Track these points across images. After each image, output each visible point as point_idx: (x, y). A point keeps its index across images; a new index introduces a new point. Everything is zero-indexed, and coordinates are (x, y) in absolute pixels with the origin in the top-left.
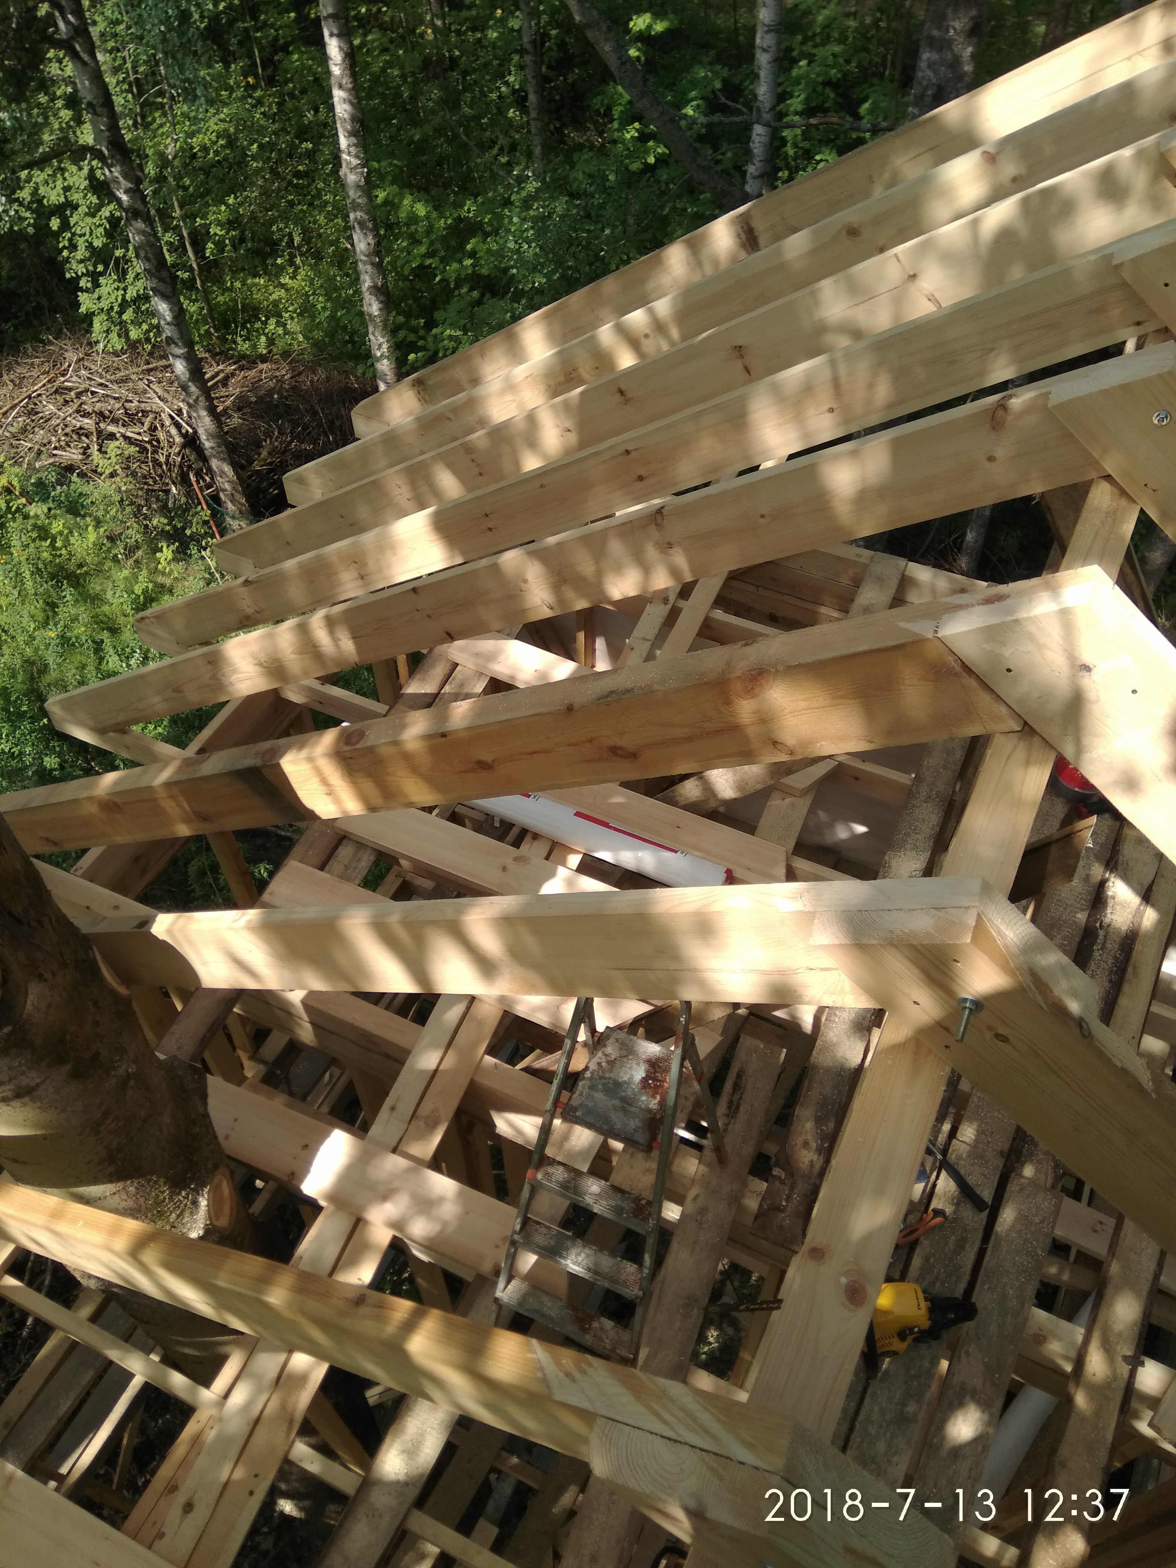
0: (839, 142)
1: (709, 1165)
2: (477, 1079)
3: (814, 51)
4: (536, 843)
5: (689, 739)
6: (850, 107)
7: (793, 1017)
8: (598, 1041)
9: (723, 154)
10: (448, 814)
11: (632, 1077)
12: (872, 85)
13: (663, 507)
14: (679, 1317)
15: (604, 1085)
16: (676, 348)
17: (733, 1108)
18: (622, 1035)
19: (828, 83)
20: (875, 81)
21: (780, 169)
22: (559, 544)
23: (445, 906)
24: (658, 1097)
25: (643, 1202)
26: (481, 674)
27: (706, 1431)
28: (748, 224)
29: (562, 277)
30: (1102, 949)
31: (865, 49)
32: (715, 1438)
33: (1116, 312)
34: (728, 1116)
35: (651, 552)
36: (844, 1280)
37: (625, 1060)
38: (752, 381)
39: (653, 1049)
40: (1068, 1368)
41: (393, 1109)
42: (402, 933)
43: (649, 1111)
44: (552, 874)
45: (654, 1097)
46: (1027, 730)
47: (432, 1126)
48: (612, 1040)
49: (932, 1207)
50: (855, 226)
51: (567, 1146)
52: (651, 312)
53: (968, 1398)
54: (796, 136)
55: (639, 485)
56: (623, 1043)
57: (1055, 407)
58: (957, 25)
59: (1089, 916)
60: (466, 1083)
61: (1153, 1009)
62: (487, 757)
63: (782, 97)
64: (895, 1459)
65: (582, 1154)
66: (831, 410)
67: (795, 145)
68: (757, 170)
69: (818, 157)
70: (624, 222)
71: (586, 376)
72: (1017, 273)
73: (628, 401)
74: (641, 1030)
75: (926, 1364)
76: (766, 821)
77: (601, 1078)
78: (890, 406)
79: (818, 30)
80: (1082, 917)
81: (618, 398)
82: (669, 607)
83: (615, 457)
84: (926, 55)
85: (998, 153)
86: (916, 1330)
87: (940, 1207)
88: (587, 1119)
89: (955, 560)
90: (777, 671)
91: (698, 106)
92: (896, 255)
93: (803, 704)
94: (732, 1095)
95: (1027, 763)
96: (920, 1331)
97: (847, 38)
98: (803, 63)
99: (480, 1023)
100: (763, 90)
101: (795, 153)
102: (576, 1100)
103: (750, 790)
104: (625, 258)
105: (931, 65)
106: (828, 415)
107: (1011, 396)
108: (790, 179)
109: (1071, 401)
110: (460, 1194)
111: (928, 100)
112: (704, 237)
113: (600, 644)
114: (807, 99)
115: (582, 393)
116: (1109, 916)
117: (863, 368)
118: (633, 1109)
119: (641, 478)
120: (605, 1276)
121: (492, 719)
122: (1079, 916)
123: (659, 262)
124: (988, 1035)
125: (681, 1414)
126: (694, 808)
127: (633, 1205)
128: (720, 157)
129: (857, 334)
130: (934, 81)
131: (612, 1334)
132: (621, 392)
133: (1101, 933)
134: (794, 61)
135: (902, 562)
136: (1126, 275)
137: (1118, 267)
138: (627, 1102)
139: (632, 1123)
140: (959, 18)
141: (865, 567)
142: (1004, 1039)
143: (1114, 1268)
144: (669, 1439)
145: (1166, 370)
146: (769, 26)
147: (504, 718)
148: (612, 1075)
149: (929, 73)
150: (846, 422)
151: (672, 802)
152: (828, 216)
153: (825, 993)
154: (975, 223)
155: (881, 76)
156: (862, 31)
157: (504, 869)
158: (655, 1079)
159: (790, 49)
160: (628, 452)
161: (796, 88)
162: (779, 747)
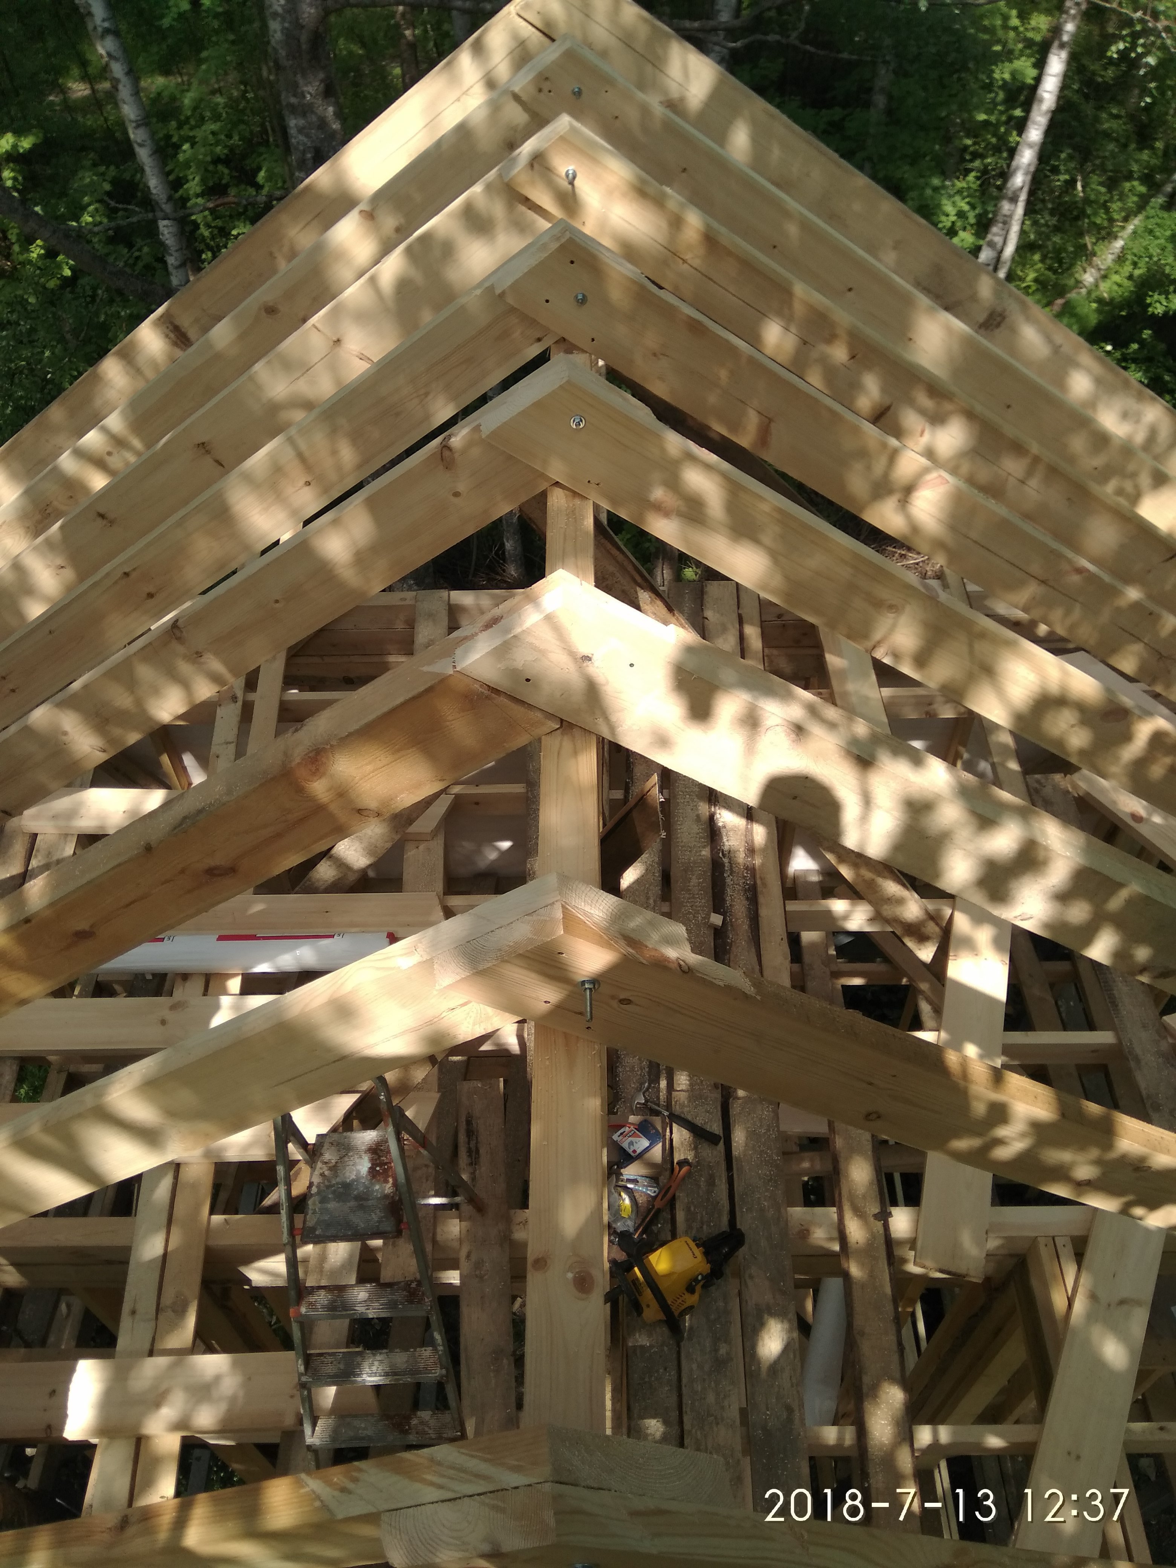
0: (250, 213)
1: (470, 1218)
2: (211, 1243)
3: (191, 134)
4: (188, 984)
5: (279, 835)
6: (248, 178)
7: (498, 1045)
8: (313, 1152)
9: (140, 250)
10: (91, 988)
11: (358, 1172)
12: (261, 154)
13: (177, 621)
14: (492, 1374)
15: (334, 1192)
16: (144, 458)
17: (474, 1155)
18: (335, 1136)
19: (217, 161)
20: (262, 149)
21: (202, 252)
22: (86, 687)
23: (84, 1095)
24: (391, 1180)
25: (414, 1285)
26: (66, 835)
27: (478, 1476)
28: (172, 323)
29: (16, 408)
30: (731, 874)
31: (242, 122)
32: (486, 1478)
33: (517, 334)
34: (471, 1164)
35: (185, 668)
36: (570, 1275)
37: (346, 1159)
38: (228, 472)
39: (368, 1137)
40: (836, 1248)
41: (133, 1312)
42: (48, 1140)
43: (386, 1196)
44: (216, 1007)
45: (387, 1182)
46: (566, 725)
47: (180, 1311)
48: (326, 1146)
49: (675, 1161)
50: (271, 304)
51: (327, 1266)
52: (105, 430)
53: (766, 1316)
54: (205, 217)
55: (151, 602)
56: (338, 1144)
57: (488, 436)
58: (310, 89)
59: (712, 851)
60: (201, 1254)
61: (788, 908)
62: (83, 925)
63: (177, 184)
64: (726, 1403)
65: (345, 1266)
66: (308, 484)
67: (208, 226)
68: (176, 259)
69: (234, 232)
70: (62, 340)
71: (63, 508)
72: (427, 317)
73: (112, 522)
74: (356, 1123)
75: (721, 1304)
76: (408, 874)
77: (328, 1187)
78: (359, 467)
79: (189, 113)
80: (706, 852)
81: (100, 522)
82: (240, 703)
83: (116, 582)
84: (293, 123)
85: (373, 210)
86: (700, 1278)
87: (682, 1157)
88: (329, 1233)
89: (504, 571)
90: (332, 746)
91: (96, 210)
92: (314, 326)
93: (369, 768)
94: (469, 1144)
95: (575, 753)
96: (704, 1278)
97: (220, 115)
98: (186, 147)
99: (194, 1186)
100: (154, 183)
101: (211, 233)
102: (311, 1220)
103: (381, 852)
104: (76, 373)
105: (301, 130)
106: (307, 488)
107: (450, 436)
108: (214, 257)
109: (498, 428)
110: (235, 1364)
111: (310, 163)
112: (133, 345)
113: (188, 760)
114: (203, 181)
115: (62, 528)
116: (726, 843)
117: (319, 438)
118: (370, 1203)
119: (150, 596)
120: (404, 1373)
121: (72, 886)
122: (703, 853)
123: (97, 379)
124: (615, 1003)
125: (452, 1472)
126: (335, 887)
127: (405, 1293)
128: (137, 254)
129: (308, 405)
130: (309, 144)
131: (432, 1423)
132: (102, 516)
133: (726, 860)
134: (177, 147)
135: (444, 593)
136: (510, 300)
137: (502, 295)
138: (362, 1200)
139: (373, 1216)
140: (310, 83)
141: (413, 607)
142: (627, 1002)
143: (839, 1142)
144: (449, 1500)
145: (564, 381)
146: (136, 121)
147: (84, 881)
148: (338, 1180)
149: (301, 138)
150: (326, 491)
151: (312, 890)
152: (246, 298)
153: (474, 1024)
154: (373, 280)
155: (266, 143)
156: (233, 104)
157: (163, 1022)
158: (381, 1164)
159: (168, 137)
160: (126, 574)
161: (189, 172)
162: (365, 813)
